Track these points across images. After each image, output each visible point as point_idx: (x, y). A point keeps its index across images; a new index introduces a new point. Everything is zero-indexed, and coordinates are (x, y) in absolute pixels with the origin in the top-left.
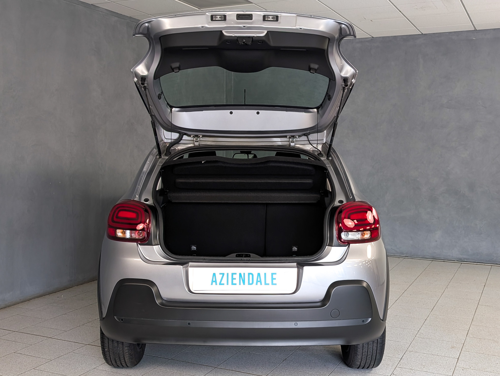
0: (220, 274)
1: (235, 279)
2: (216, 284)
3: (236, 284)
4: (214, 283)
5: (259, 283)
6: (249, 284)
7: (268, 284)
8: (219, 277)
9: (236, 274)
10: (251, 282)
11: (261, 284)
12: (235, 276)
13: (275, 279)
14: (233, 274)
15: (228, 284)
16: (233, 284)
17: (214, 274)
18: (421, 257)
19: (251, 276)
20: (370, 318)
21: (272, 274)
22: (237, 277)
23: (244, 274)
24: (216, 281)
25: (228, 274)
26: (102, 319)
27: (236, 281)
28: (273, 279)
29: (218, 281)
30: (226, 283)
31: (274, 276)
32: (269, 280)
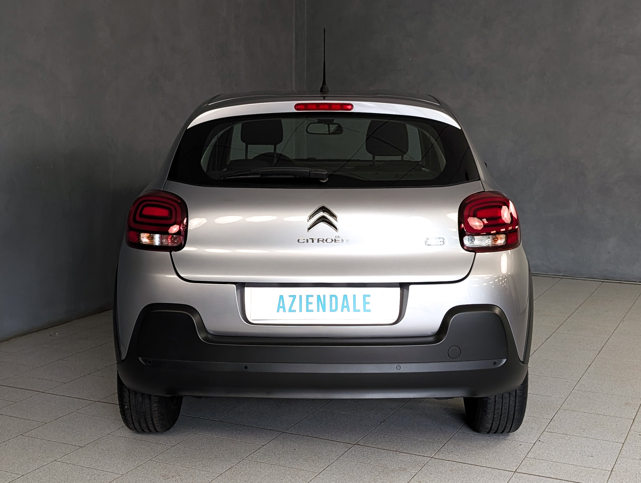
0: (290, 296)
1: (311, 303)
2: (284, 311)
3: (312, 311)
4: (281, 310)
5: (345, 309)
6: (331, 310)
7: (359, 311)
8: (288, 301)
9: (312, 296)
10: (334, 308)
11: (349, 311)
12: (310, 299)
13: (368, 303)
14: (308, 297)
15: (301, 311)
16: (308, 310)
17: (281, 297)
18: (586, 277)
19: (334, 299)
20: (505, 359)
21: (365, 296)
22: (314, 300)
23: (324, 296)
24: (284, 307)
25: (301, 296)
26: (120, 362)
27: (313, 307)
28: (365, 303)
29: (287, 307)
30: (298, 310)
31: (368, 299)
32: (360, 306)
